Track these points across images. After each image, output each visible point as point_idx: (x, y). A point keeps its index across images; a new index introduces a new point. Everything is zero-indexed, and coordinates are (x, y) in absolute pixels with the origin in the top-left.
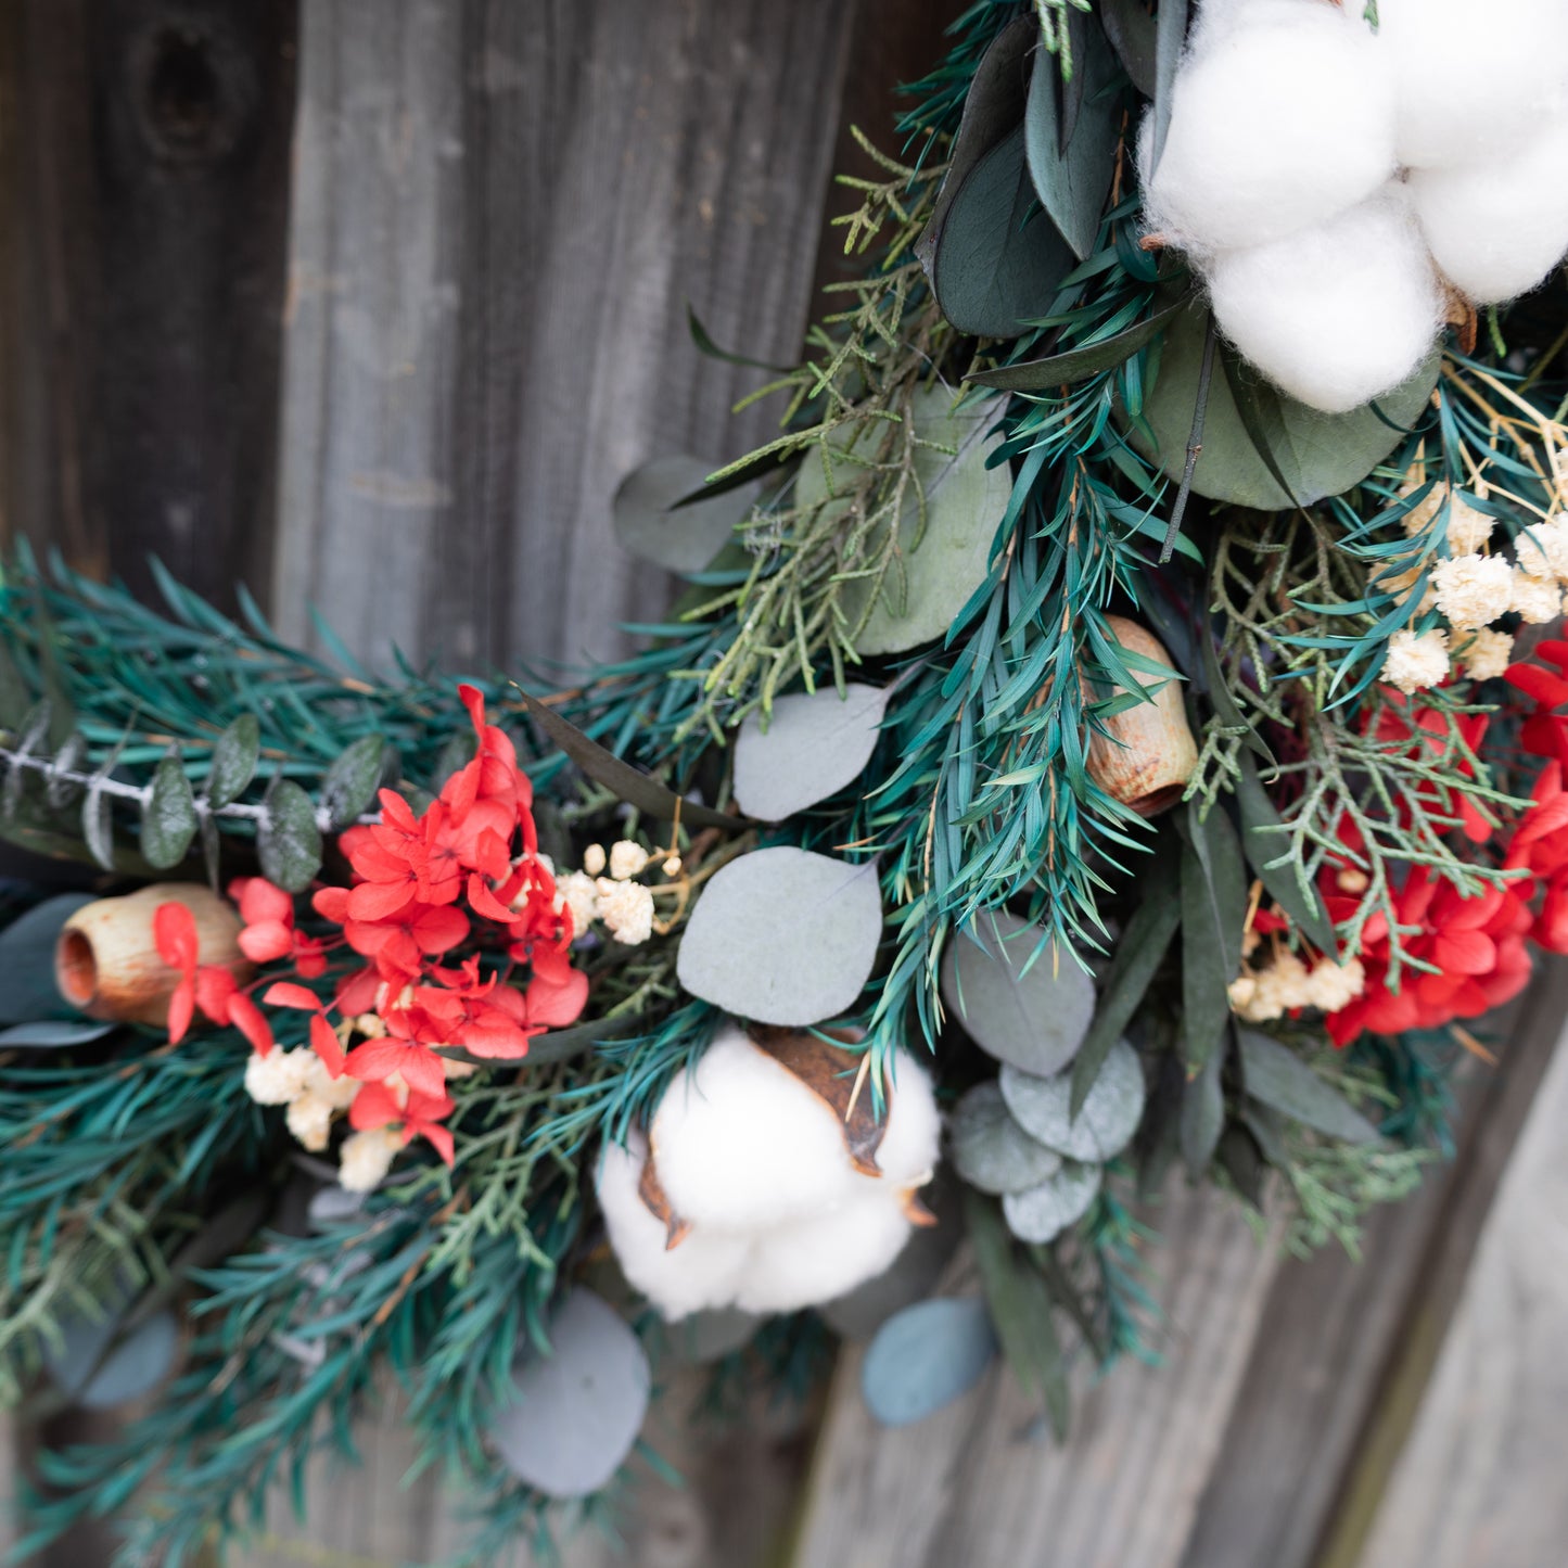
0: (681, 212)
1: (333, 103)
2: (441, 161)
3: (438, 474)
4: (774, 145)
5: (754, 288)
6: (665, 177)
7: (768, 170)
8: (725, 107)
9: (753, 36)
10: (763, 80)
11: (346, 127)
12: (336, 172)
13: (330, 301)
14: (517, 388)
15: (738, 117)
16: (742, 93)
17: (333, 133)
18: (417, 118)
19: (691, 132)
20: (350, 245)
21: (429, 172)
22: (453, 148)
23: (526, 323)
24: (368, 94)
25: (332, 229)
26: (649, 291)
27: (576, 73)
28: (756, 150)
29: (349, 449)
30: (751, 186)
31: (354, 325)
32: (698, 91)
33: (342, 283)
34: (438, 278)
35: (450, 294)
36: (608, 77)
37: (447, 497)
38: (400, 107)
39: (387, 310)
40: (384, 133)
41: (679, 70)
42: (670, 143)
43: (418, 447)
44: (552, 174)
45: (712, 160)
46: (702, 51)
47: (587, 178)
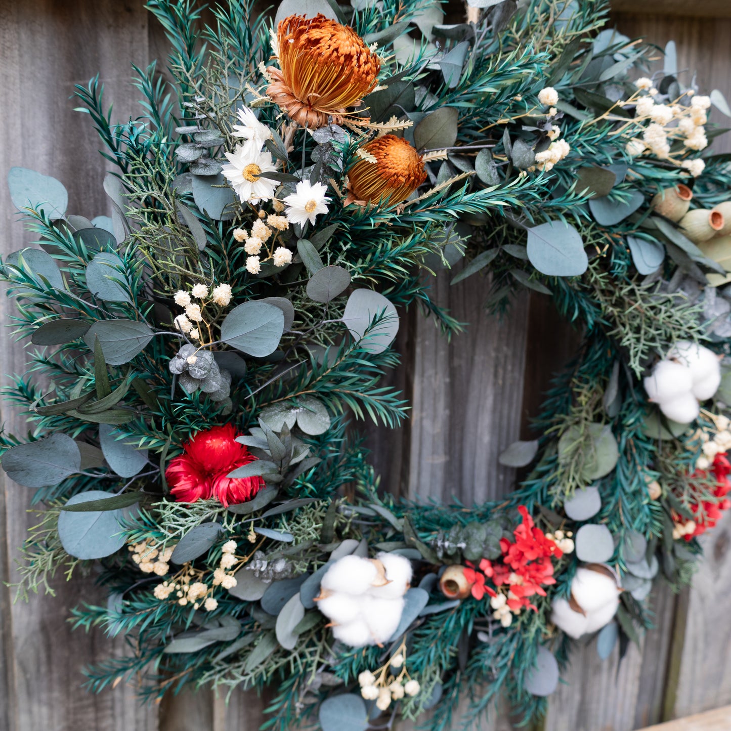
0: (495, 384)
1: (422, 375)
2: (445, 383)
3: (445, 453)
4: (513, 365)
5: (511, 396)
6: (491, 377)
7: (512, 371)
8: (502, 360)
9: (508, 345)
10: (510, 353)
11: (425, 380)
12: (423, 390)
13: (421, 419)
14: (462, 429)
15: (505, 362)
16: (506, 357)
17: (422, 382)
18: (440, 375)
19: (496, 367)
20: (426, 406)
21: (443, 387)
22: (448, 380)
23: (463, 416)
24: (430, 372)
25: (422, 403)
26: (489, 402)
27: (472, 359)
28: (509, 368)
29: (427, 451)
30: (509, 376)
31: (427, 423)
32: (497, 358)
33: (424, 414)
34: (445, 409)
35: (447, 412)
36: (478, 359)
37: (448, 458)
38: (436, 373)
39: (434, 419)
40: (433, 380)
41: (493, 354)
42: (492, 370)
43: (441, 448)
44: (468, 381)
45: (501, 371)
46: (497, 350)
47: (475, 381)
